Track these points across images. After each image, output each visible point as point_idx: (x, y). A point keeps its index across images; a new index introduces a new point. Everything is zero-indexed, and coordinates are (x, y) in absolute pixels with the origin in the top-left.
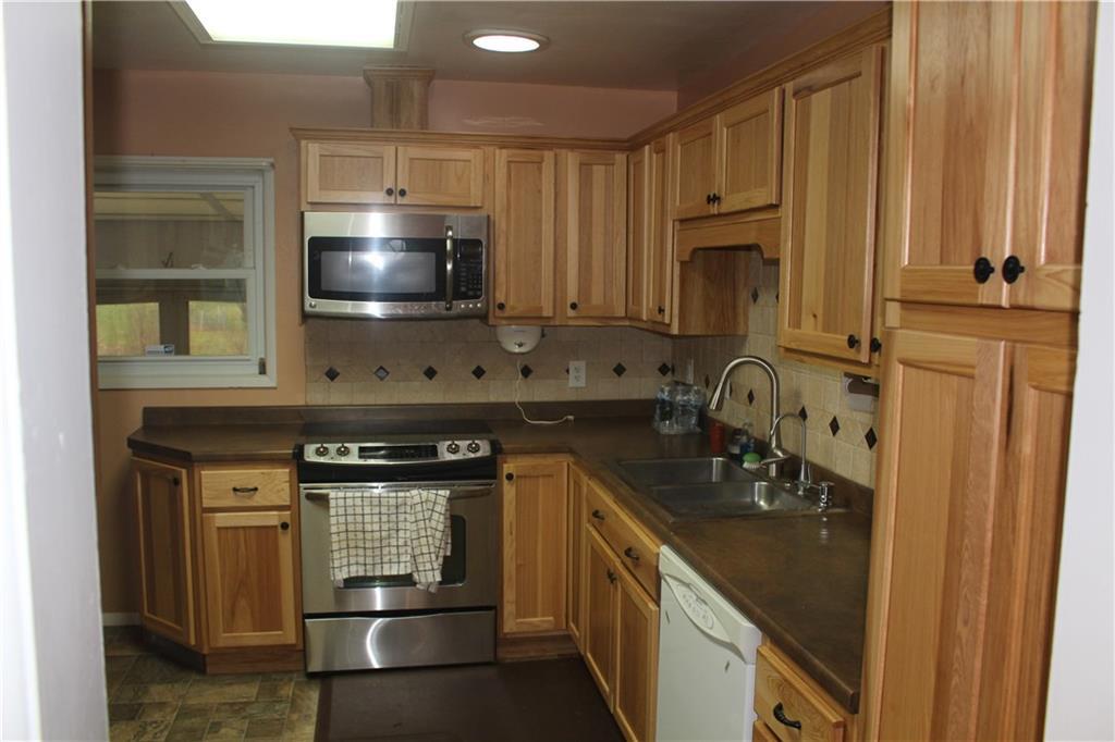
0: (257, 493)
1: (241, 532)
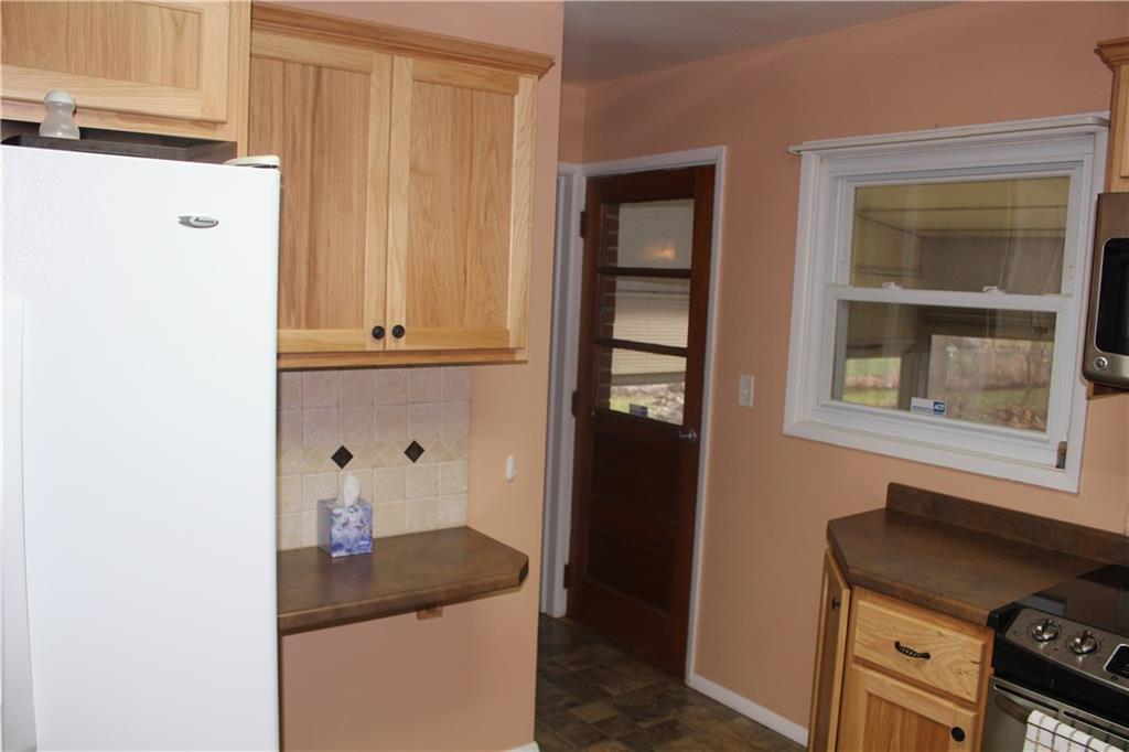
0: (928, 661)
1: (899, 715)
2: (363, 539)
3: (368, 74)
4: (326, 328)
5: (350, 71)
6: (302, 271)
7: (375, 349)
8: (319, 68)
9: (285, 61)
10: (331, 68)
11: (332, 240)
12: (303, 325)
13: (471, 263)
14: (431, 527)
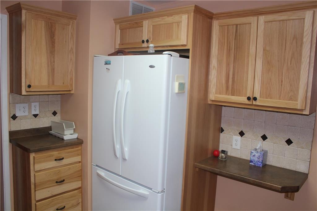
2: (259, 162)
3: (251, 24)
4: (236, 96)
5: (246, 24)
6: (231, 80)
7: (249, 103)
8: (237, 25)
9: (228, 25)
10: (240, 24)
11: (239, 72)
12: (230, 94)
13: (284, 79)
14: (294, 169)
